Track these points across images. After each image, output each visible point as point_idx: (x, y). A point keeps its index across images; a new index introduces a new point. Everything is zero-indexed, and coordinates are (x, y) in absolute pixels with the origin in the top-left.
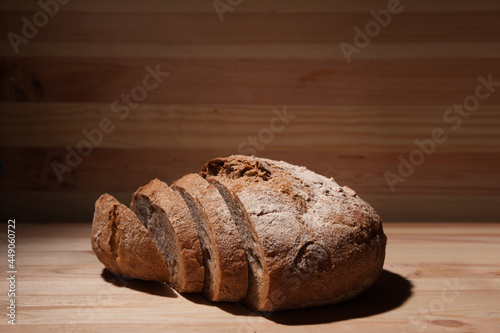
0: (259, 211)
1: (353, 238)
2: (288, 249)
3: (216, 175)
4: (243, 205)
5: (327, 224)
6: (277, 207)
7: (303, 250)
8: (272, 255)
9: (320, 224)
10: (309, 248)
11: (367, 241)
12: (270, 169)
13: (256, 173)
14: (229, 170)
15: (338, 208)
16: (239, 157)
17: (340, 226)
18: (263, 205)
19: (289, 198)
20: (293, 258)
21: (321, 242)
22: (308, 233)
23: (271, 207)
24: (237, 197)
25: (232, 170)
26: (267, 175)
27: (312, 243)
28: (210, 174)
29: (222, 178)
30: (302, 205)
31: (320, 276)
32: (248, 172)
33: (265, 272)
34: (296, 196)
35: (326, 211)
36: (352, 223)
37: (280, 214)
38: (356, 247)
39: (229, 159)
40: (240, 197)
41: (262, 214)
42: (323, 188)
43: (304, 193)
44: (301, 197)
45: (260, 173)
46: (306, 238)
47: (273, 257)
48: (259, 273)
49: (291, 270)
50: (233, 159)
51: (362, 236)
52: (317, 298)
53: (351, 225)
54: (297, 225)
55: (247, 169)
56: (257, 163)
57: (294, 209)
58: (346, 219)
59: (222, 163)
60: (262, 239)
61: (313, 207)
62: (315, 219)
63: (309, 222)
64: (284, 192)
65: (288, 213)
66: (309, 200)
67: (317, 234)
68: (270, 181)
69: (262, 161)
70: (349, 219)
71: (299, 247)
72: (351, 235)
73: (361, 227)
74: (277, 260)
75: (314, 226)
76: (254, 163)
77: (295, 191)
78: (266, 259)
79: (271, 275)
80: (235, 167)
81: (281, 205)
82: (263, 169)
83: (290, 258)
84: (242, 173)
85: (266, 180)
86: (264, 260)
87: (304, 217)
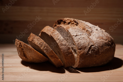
0: (75, 35)
1: (106, 44)
2: (86, 47)
3: (60, 24)
4: (70, 33)
5: (98, 39)
6: (81, 34)
7: (90, 48)
8: (80, 49)
9: (95, 39)
10: (92, 47)
11: (111, 45)
12: (78, 22)
13: (74, 23)
14: (65, 22)
15: (101, 35)
16: (68, 18)
17: (102, 40)
18: (76, 33)
19: (85, 31)
20: (87, 50)
21: (96, 45)
22: (92, 42)
23: (79, 34)
24: (68, 31)
25: (66, 22)
26: (77, 24)
27: (93, 45)
28: (58, 24)
29: (62, 25)
30: (90, 33)
31: (96, 56)
32: (71, 23)
33: (78, 55)
34: (87, 30)
35: (97, 35)
36: (106, 39)
37: (82, 36)
38: (107, 47)
39: (64, 19)
40: (69, 31)
41: (76, 36)
42: (95, 29)
43: (89, 30)
44: (89, 31)
45: (75, 23)
46: (91, 44)
47: (81, 50)
48: (76, 55)
49: (87, 54)
50: (66, 19)
51: (109, 44)
52: (95, 64)
53: (105, 40)
54: (88, 39)
55: (70, 22)
56: (74, 20)
57: (87, 34)
58: (104, 38)
59: (62, 21)
60: (77, 44)
61: (93, 34)
62: (94, 38)
63: (92, 39)
64: (83, 29)
65: (85, 35)
66: (91, 32)
67: (95, 43)
68: (78, 26)
69: (75, 20)
70: (105, 38)
71: (89, 47)
72: (106, 43)
73: (109, 41)
74: (82, 51)
75: (93, 40)
76: (73, 20)
77: (87, 29)
78: (78, 50)
79: (80, 56)
80: (66, 21)
81: (82, 33)
82: (76, 22)
83: (86, 50)
84: (69, 23)
85: (77, 25)
86: (78, 51)
87: (90, 37)
